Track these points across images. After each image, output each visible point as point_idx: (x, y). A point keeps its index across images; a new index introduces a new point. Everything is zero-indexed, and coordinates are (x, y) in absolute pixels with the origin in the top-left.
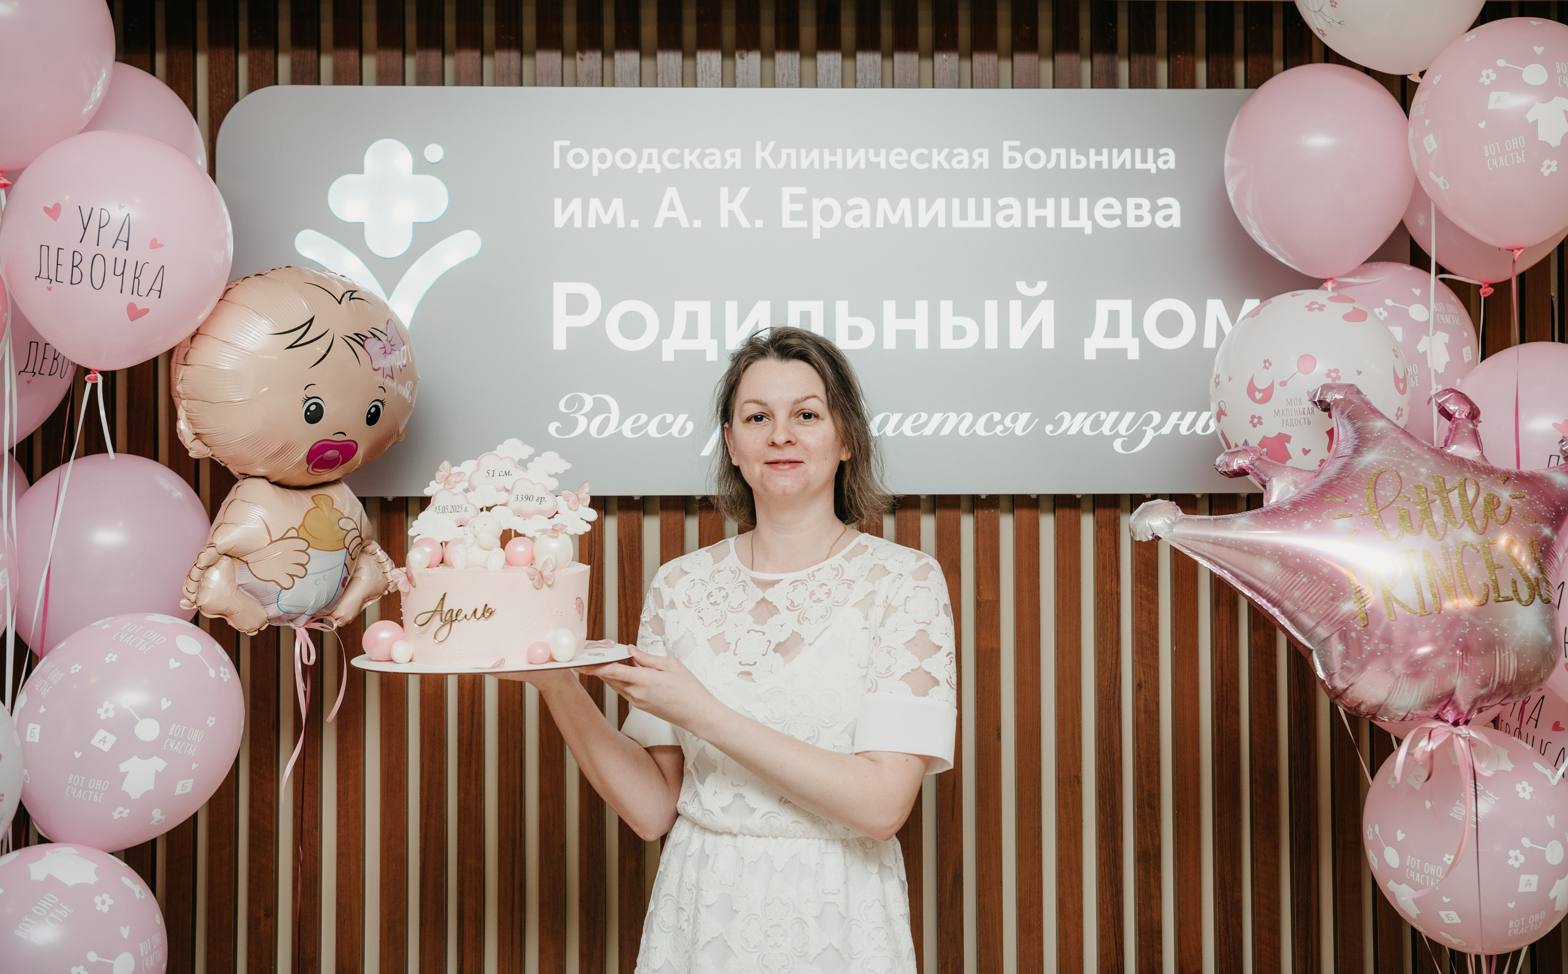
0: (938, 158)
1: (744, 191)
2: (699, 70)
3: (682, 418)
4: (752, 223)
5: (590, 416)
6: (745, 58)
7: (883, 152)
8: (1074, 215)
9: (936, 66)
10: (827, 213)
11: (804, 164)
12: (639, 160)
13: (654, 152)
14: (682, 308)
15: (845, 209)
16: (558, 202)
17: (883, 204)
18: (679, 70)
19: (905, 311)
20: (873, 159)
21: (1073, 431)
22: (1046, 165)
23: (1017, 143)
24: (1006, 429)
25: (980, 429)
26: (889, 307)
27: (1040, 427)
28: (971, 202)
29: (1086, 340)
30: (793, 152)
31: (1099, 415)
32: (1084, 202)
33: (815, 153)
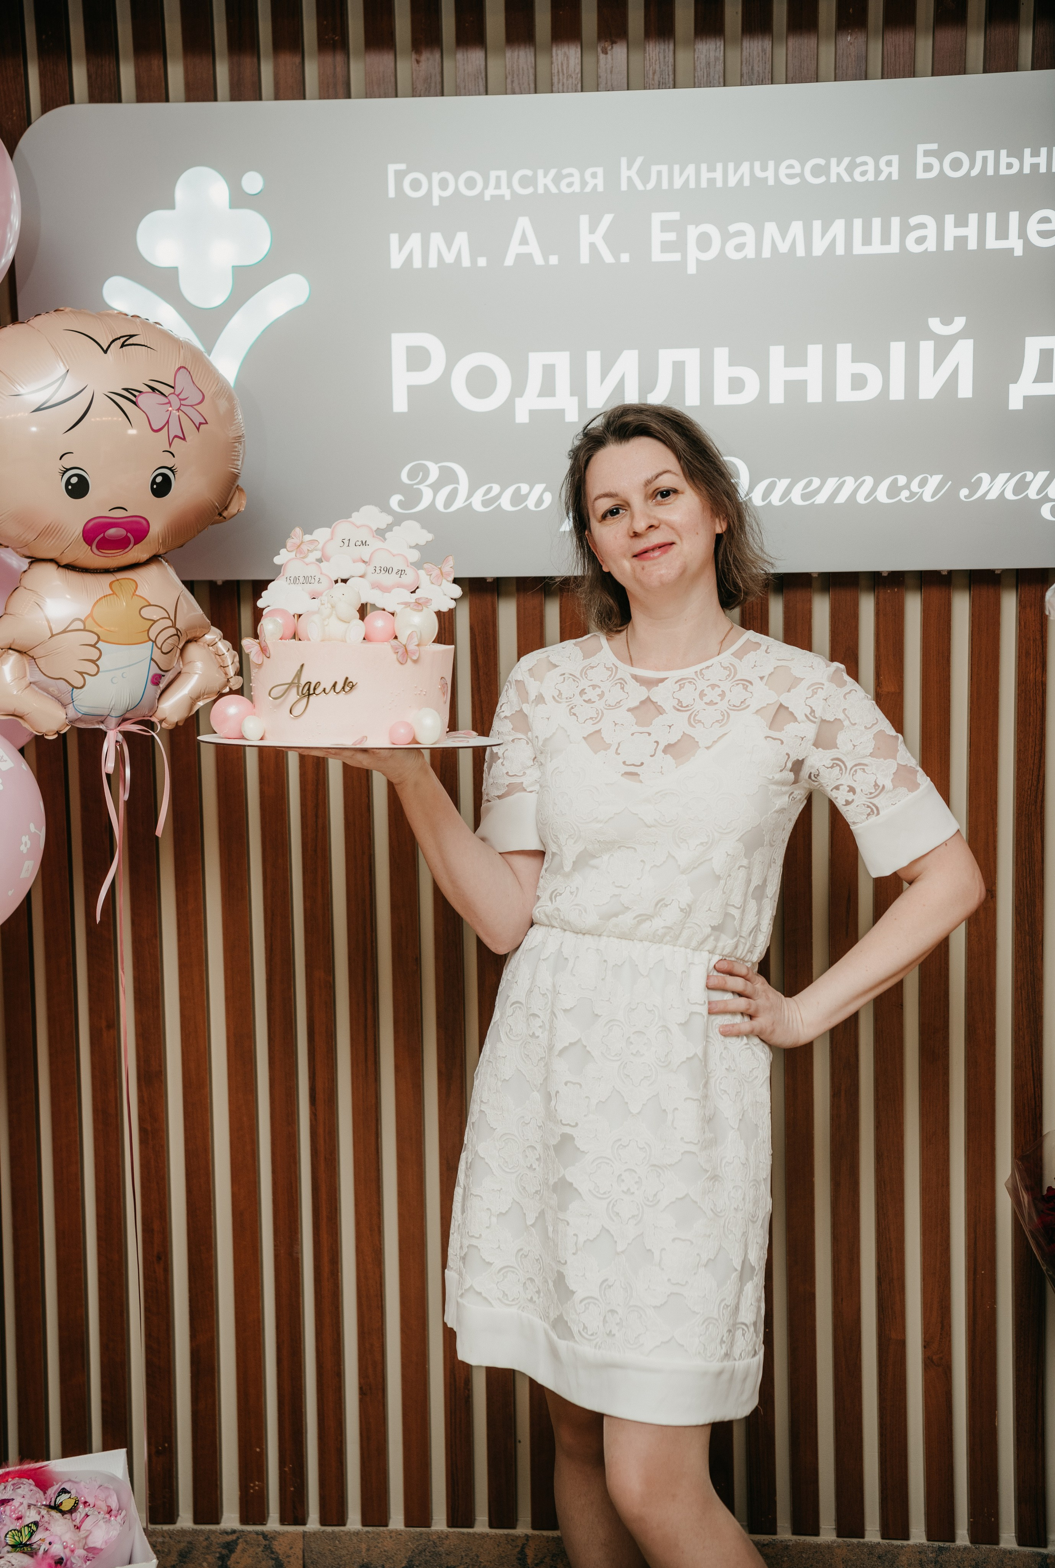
0: (838, 169)
1: (608, 219)
2: (555, 71)
3: (539, 488)
4: (616, 257)
5: (436, 488)
6: (609, 52)
7: (771, 164)
8: (1002, 233)
9: (840, 52)
10: (704, 242)
11: (678, 183)
12: (486, 186)
13: (503, 174)
14: (537, 361)
15: (726, 237)
16: (394, 238)
17: (771, 229)
18: (532, 71)
19: (796, 358)
20: (759, 174)
21: (993, 495)
22: (969, 172)
23: (934, 146)
24: (913, 495)
25: (881, 495)
26: (777, 353)
27: (954, 490)
28: (877, 223)
29: (1012, 387)
30: (664, 169)
31: (1025, 475)
32: (1014, 217)
33: (691, 169)
